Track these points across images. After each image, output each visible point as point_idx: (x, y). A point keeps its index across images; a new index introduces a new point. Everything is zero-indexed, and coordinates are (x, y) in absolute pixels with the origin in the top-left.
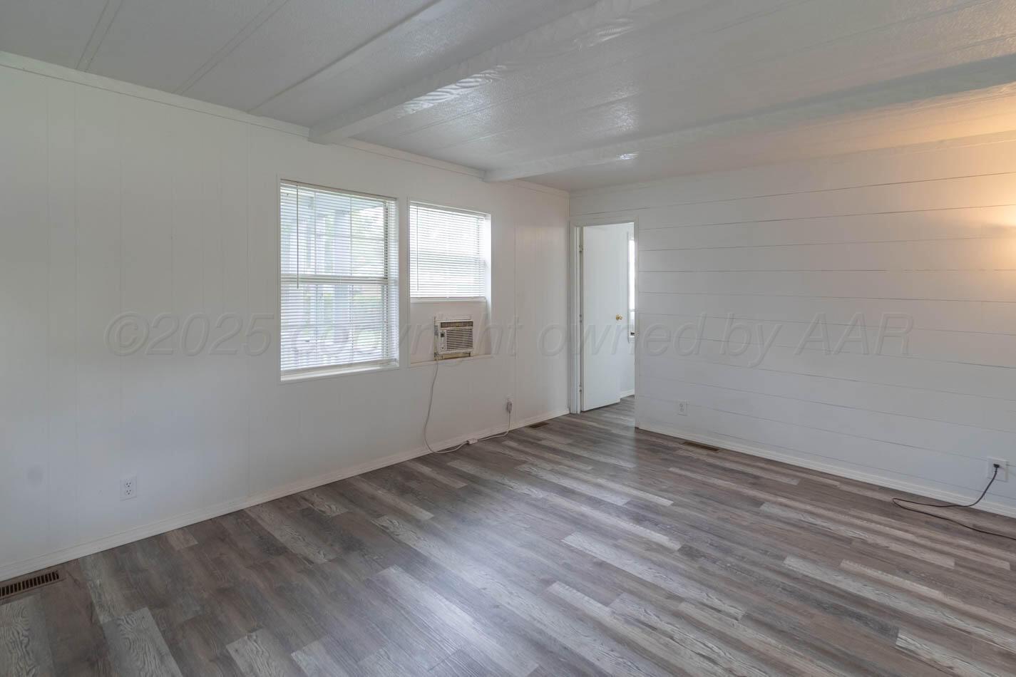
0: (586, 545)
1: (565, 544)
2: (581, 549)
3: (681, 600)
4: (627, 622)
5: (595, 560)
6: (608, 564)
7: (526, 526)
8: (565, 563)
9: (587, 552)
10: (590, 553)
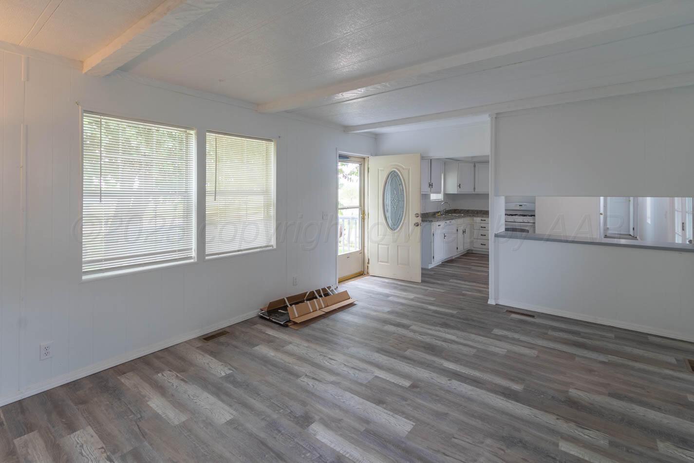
0: (392, 420)
1: (410, 420)
2: (396, 416)
3: (333, 383)
4: (366, 370)
5: (385, 405)
6: (375, 403)
7: (456, 441)
8: (406, 401)
9: (391, 413)
10: (389, 412)
